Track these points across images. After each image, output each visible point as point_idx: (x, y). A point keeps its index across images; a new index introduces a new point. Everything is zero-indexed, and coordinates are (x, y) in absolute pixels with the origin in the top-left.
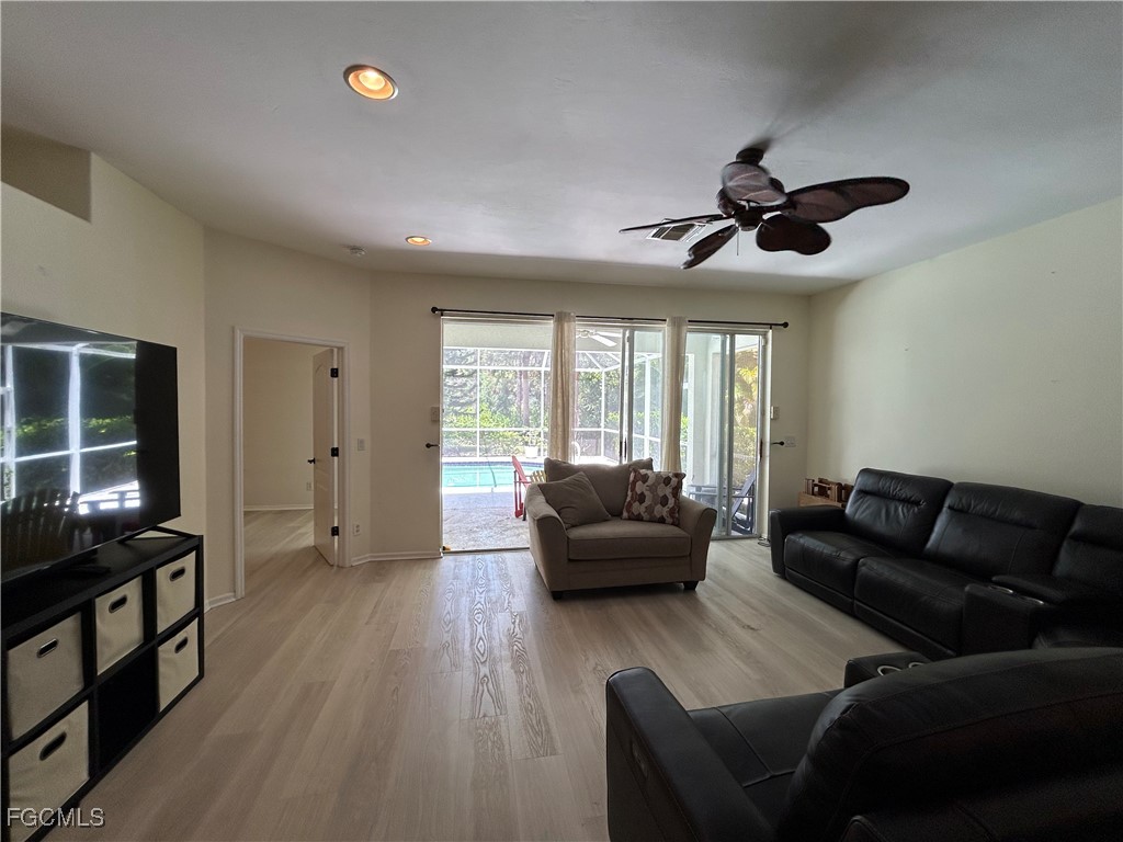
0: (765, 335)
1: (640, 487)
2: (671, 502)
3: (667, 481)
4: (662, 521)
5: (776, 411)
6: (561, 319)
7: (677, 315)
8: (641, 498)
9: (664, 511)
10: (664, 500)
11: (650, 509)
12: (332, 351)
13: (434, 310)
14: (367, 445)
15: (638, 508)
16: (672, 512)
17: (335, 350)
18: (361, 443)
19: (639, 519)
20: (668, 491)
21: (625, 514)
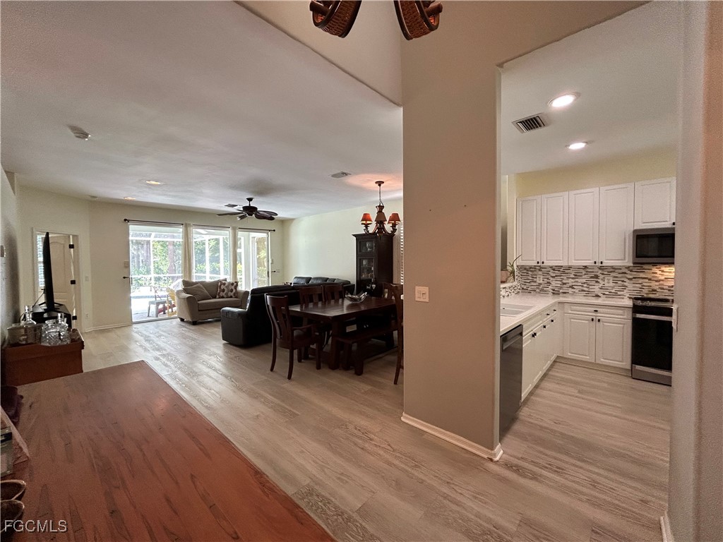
0: (268, 234)
1: (223, 287)
2: (234, 291)
3: (233, 284)
4: (231, 297)
5: (272, 261)
6: (186, 226)
7: (234, 226)
8: (223, 291)
9: (232, 294)
10: (232, 291)
11: (227, 294)
12: (69, 237)
13: (125, 220)
14: (90, 278)
15: (222, 294)
16: (234, 294)
17: (71, 237)
18: (86, 277)
19: (223, 297)
20: (233, 287)
21: (217, 297)
